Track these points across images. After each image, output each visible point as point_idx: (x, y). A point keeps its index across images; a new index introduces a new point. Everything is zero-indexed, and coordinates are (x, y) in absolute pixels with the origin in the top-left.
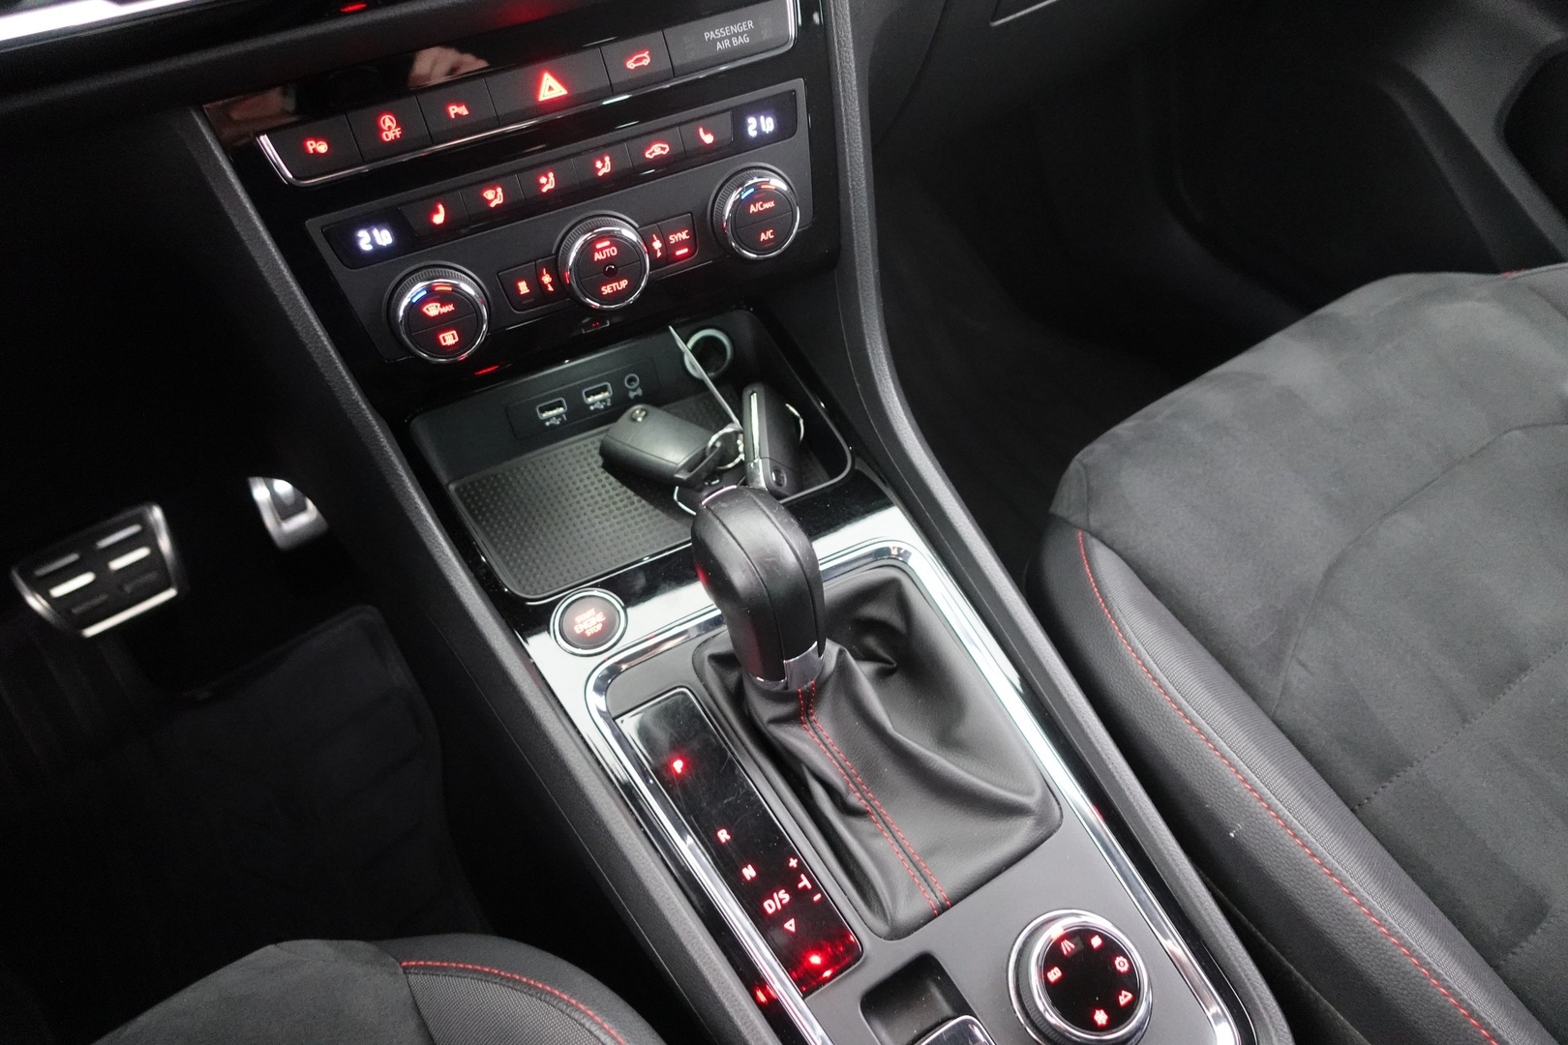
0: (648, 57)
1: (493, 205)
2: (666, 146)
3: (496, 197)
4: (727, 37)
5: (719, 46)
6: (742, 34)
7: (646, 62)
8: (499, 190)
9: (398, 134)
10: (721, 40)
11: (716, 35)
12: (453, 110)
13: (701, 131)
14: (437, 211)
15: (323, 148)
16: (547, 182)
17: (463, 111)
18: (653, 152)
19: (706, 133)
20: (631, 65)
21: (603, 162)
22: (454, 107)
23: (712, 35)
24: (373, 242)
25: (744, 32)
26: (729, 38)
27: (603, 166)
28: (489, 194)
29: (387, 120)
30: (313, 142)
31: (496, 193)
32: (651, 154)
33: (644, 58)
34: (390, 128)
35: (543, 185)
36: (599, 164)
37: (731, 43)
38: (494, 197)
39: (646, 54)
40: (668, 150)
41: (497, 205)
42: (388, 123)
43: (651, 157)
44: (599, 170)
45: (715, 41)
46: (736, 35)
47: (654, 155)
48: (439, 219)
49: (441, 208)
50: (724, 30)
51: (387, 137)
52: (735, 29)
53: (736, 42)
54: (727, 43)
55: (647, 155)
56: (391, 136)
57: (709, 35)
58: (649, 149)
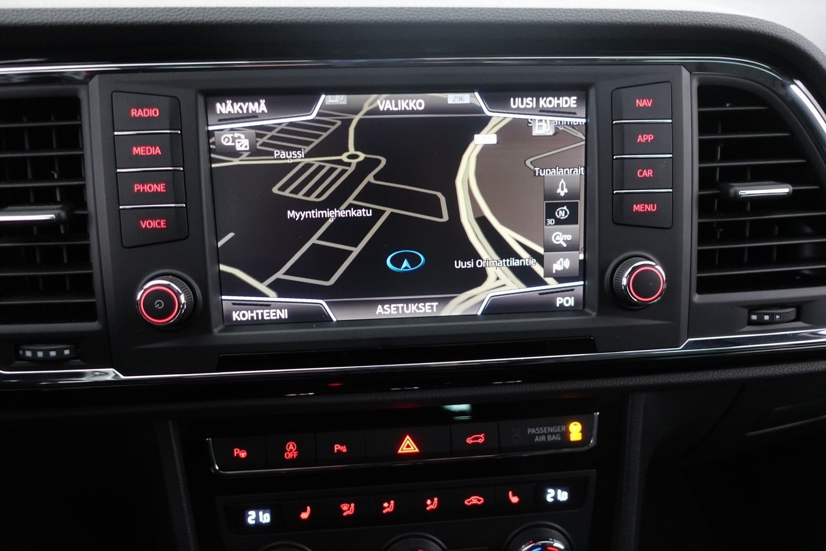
0: (483, 438)
1: (345, 514)
2: (482, 499)
3: (349, 509)
4: (544, 434)
5: (537, 439)
6: (556, 434)
7: (481, 441)
8: (353, 505)
9: (295, 455)
10: (539, 435)
11: (537, 431)
12: (337, 447)
13: (510, 493)
14: (305, 511)
15: (243, 455)
16: (388, 507)
17: (344, 449)
18: (471, 501)
19: (514, 495)
20: (469, 441)
21: (432, 501)
22: (339, 446)
23: (533, 431)
24: (257, 519)
25: (557, 433)
26: (546, 435)
27: (432, 504)
28: (345, 507)
29: (291, 445)
30: (238, 450)
31: (350, 506)
32: (469, 502)
33: (482, 438)
34: (291, 450)
35: (385, 508)
36: (429, 502)
37: (546, 438)
38: (348, 509)
39: (482, 436)
40: (482, 502)
41: (348, 515)
42: (291, 447)
43: (468, 504)
44: (428, 506)
45: (534, 435)
46: (552, 434)
47: (471, 503)
48: (305, 516)
49: (308, 508)
50: (543, 429)
51: (287, 455)
52: (551, 430)
53: (550, 438)
54: (543, 438)
55: (466, 502)
56: (290, 456)
57: (531, 431)
58: (469, 498)
